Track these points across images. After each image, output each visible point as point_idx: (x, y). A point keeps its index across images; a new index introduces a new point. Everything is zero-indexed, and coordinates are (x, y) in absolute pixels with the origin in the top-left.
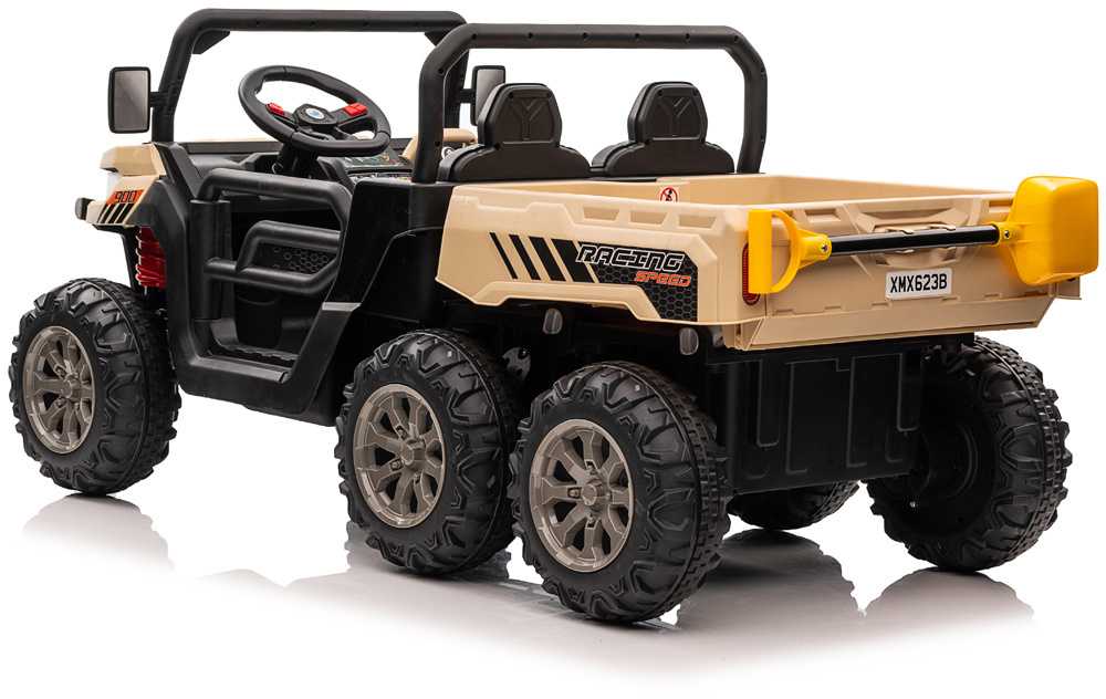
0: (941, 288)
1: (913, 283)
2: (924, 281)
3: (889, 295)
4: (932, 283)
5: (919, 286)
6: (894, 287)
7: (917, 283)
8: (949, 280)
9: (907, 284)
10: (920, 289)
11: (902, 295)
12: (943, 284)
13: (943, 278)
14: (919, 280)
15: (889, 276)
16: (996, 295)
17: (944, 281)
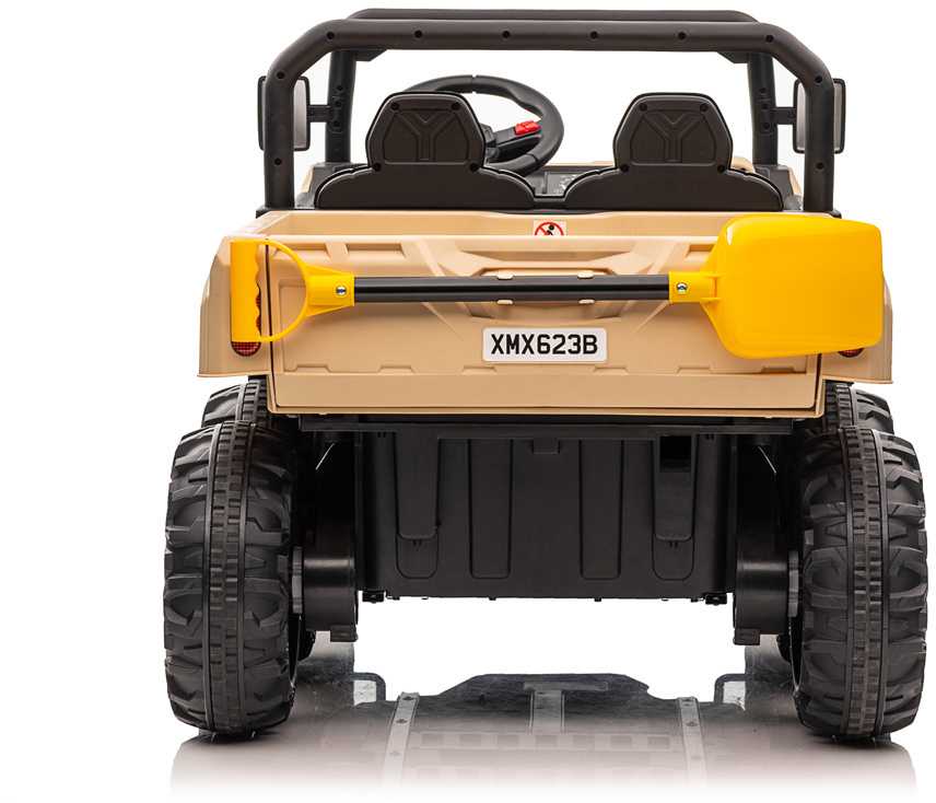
0: (586, 352)
1: (534, 344)
2: (553, 343)
3: (488, 357)
4: (569, 345)
5: (544, 348)
6: (497, 346)
7: (540, 344)
8: (601, 343)
9: (522, 344)
10: (547, 352)
11: (513, 357)
12: (590, 348)
13: (590, 340)
14: (543, 340)
15: (488, 333)
16: (707, 368)
17: (593, 344)
